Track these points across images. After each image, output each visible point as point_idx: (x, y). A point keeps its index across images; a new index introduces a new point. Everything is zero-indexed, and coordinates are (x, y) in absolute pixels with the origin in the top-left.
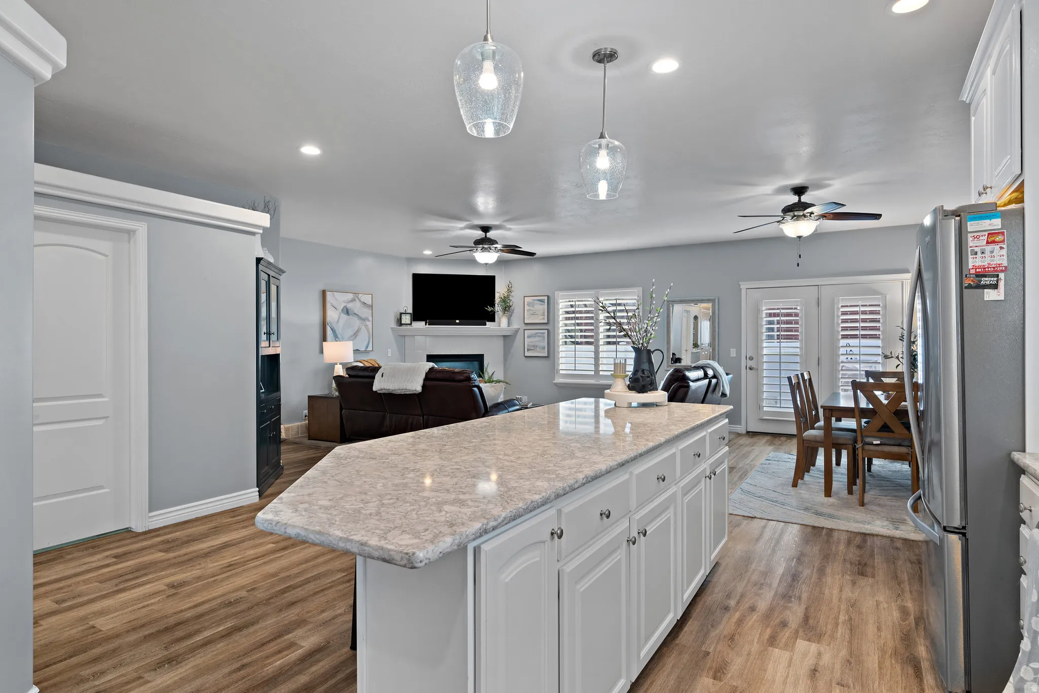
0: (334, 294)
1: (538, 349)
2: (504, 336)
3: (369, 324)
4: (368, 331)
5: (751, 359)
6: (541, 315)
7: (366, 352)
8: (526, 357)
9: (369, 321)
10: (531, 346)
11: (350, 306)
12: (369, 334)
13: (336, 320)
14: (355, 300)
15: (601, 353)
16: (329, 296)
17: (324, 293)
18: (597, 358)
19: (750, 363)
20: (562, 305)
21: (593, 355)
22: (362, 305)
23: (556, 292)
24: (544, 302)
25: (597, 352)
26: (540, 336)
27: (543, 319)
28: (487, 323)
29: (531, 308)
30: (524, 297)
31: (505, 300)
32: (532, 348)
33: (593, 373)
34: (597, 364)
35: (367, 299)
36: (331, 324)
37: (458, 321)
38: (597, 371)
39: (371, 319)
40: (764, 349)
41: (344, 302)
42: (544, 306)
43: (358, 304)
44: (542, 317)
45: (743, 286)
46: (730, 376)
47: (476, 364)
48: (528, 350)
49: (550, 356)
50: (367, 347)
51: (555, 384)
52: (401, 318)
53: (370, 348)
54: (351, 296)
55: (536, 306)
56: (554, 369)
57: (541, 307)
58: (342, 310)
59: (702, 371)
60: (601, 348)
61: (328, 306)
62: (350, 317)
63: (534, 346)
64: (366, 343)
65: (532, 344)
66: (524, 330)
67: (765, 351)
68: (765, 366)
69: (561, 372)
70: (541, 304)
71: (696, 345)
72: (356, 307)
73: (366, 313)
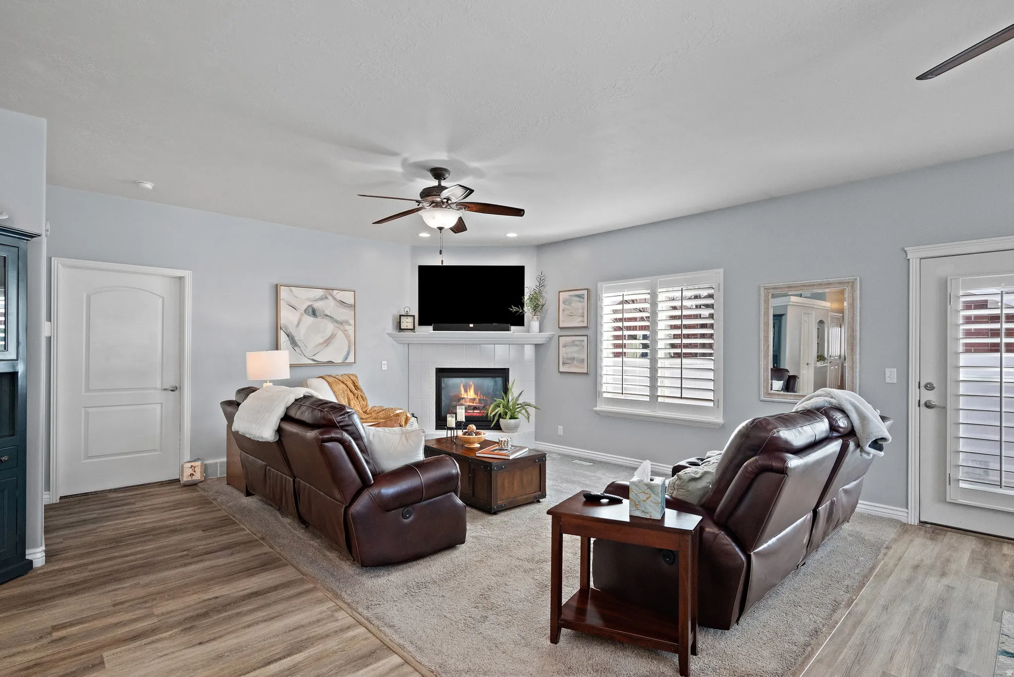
0: (291, 290)
1: (575, 363)
2: (535, 344)
3: (350, 329)
4: (347, 337)
5: (929, 387)
6: (580, 316)
7: (344, 364)
8: (561, 373)
9: (350, 325)
10: (568, 359)
11: (317, 305)
12: (349, 342)
13: (296, 323)
14: (326, 298)
15: (660, 371)
16: (284, 293)
17: (276, 288)
18: (653, 378)
19: (929, 396)
20: (609, 302)
21: (647, 372)
22: (338, 304)
23: (599, 284)
24: (584, 298)
25: (654, 369)
26: (577, 345)
27: (583, 321)
28: (513, 328)
29: (567, 307)
30: (559, 292)
31: (534, 298)
32: (568, 361)
33: (647, 399)
34: (653, 387)
35: (348, 297)
36: (286, 329)
37: (471, 325)
38: (654, 396)
39: (352, 322)
40: (961, 370)
41: (307, 299)
42: (583, 304)
43: (331, 302)
44: (580, 319)
45: (914, 254)
46: (888, 423)
47: (499, 381)
48: (564, 364)
49: (592, 373)
50: (346, 358)
51: (597, 413)
52: (400, 322)
53: (351, 359)
54: (320, 293)
55: (573, 305)
56: (596, 392)
57: (579, 305)
58: (305, 310)
59: (826, 420)
60: (660, 364)
61: (283, 306)
62: (319, 319)
63: (571, 359)
64: (345, 353)
65: (569, 356)
66: (559, 336)
67: (963, 375)
68: (962, 403)
69: (605, 395)
70: (579, 301)
71: (821, 358)
72: (328, 306)
73: (345, 314)
